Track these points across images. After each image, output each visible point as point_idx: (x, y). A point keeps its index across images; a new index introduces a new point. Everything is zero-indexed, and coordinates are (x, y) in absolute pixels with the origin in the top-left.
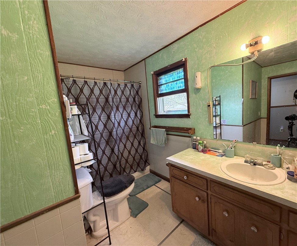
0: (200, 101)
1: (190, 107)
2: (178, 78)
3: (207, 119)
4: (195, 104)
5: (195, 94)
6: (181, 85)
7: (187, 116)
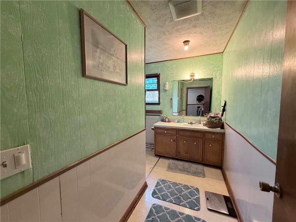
0: (167, 97)
1: (160, 99)
2: (153, 82)
3: (170, 106)
4: (163, 98)
5: (164, 92)
6: (155, 87)
7: (159, 104)
